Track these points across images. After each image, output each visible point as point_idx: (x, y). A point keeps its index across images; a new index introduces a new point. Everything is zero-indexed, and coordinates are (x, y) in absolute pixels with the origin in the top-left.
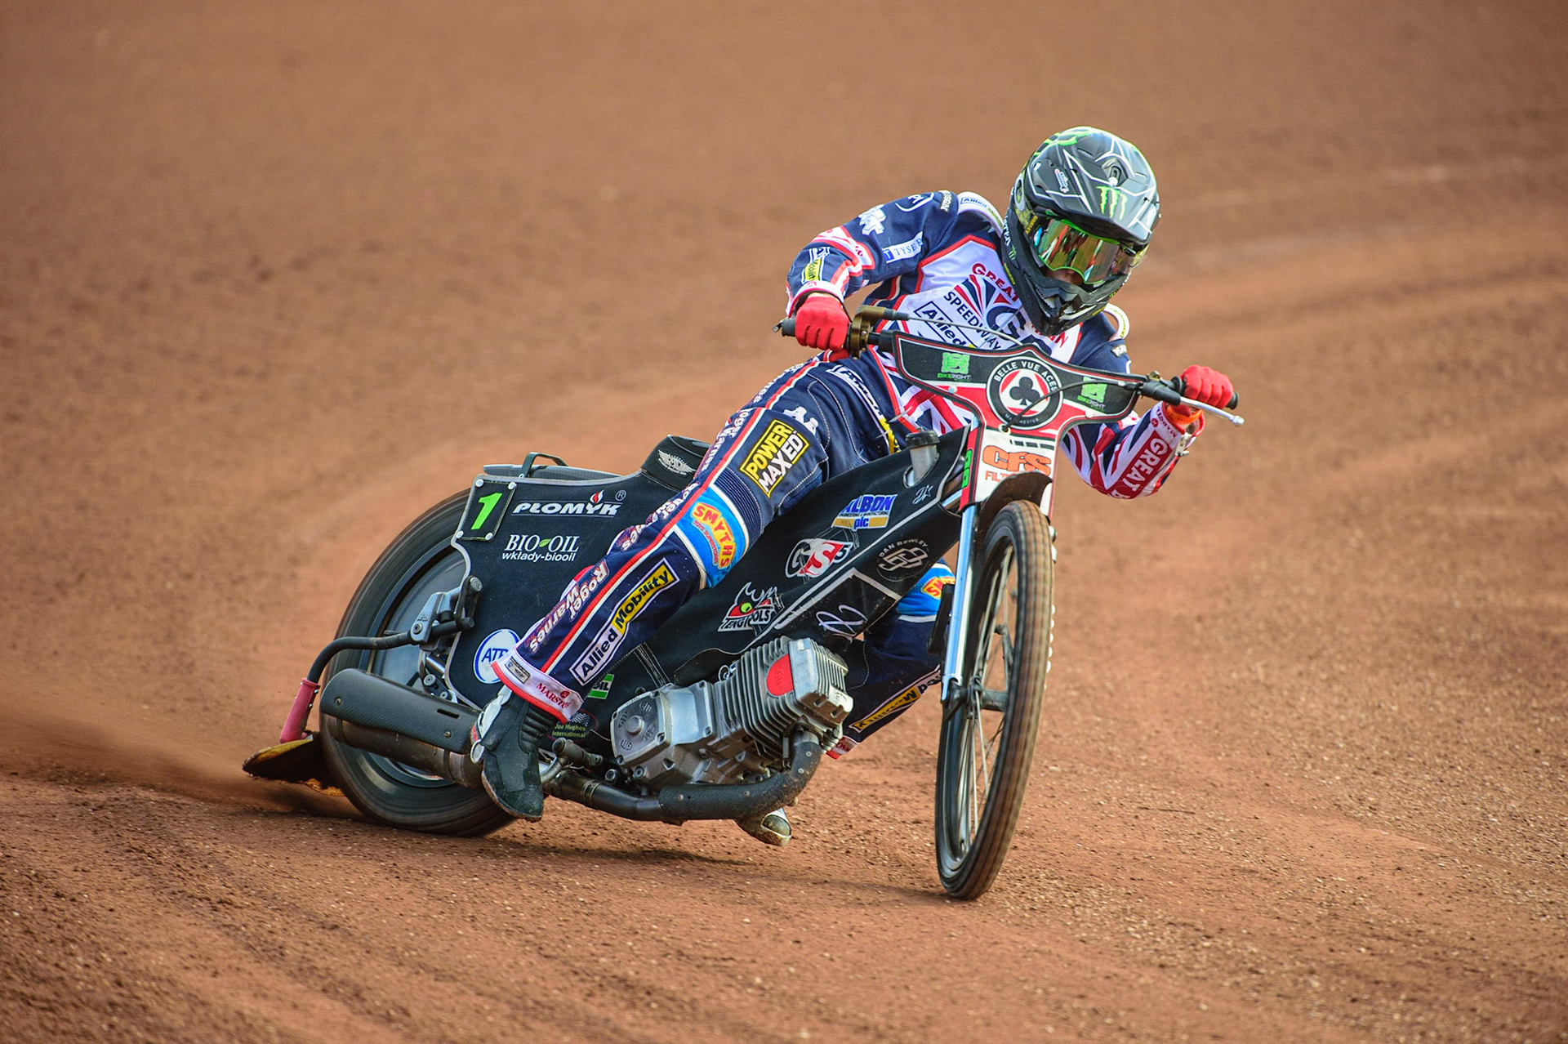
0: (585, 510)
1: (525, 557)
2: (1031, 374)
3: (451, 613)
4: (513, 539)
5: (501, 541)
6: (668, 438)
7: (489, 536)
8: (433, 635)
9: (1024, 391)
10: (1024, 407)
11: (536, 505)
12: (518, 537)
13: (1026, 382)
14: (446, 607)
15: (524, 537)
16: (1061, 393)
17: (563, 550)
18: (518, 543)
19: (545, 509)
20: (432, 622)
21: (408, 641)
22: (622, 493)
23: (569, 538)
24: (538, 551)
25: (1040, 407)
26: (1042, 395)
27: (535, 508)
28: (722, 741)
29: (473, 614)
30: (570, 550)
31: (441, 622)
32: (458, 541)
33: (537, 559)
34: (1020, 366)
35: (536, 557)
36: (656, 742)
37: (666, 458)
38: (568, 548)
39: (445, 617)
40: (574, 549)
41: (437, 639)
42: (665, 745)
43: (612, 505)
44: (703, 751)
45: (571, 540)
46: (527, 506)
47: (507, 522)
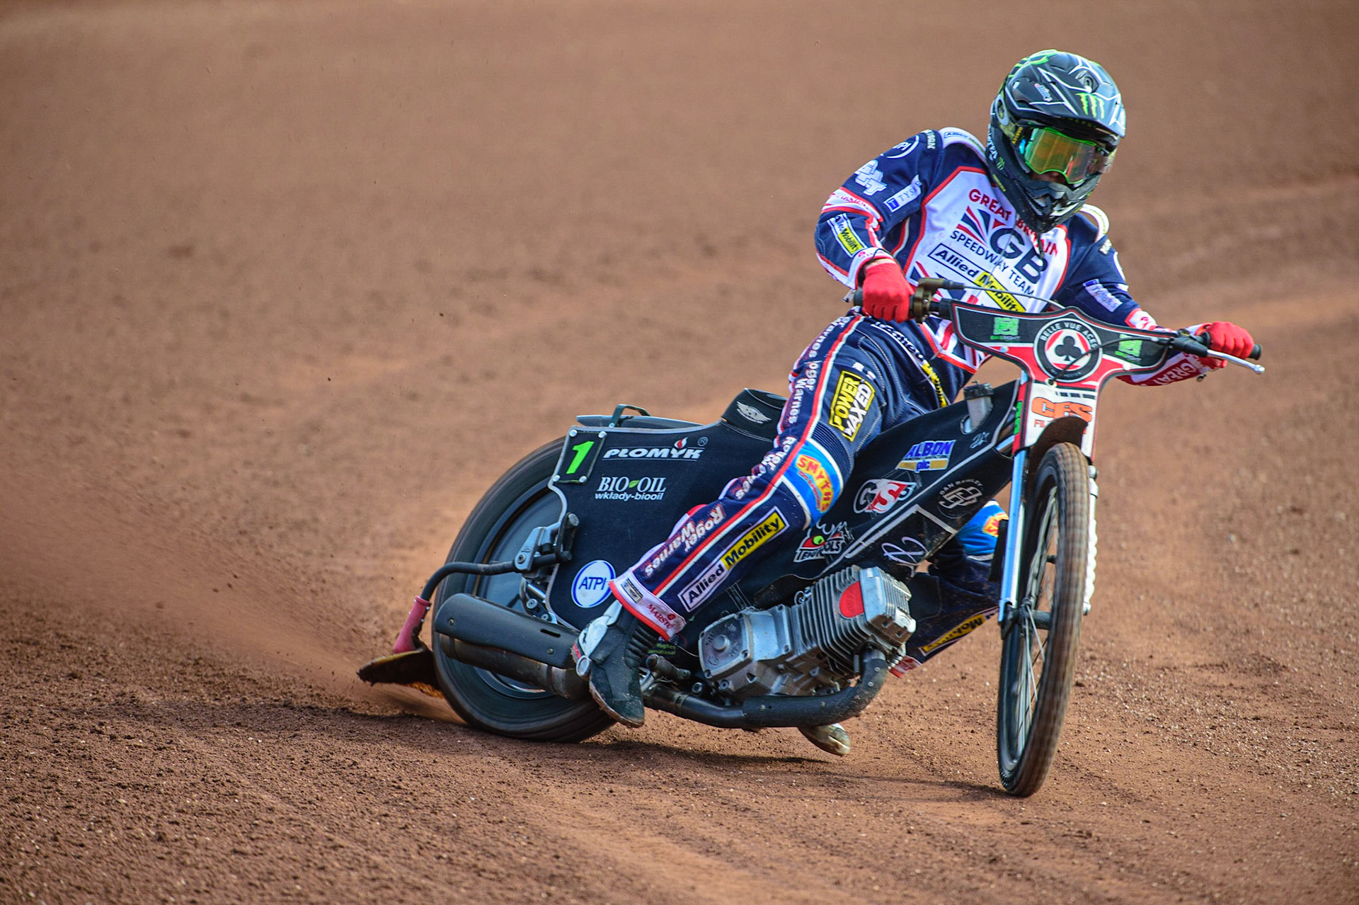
0: (670, 455)
1: (617, 496)
2: (1074, 334)
3: (551, 545)
4: (605, 481)
5: (594, 482)
6: (746, 391)
7: (583, 479)
8: (535, 565)
9: (1067, 348)
10: (1068, 363)
11: (625, 451)
12: (609, 479)
13: (1069, 340)
14: (547, 540)
15: (615, 479)
16: (1101, 350)
17: (652, 490)
18: (610, 484)
19: (632, 454)
20: (534, 553)
21: (513, 569)
22: (704, 440)
23: (656, 479)
24: (629, 491)
25: (1082, 362)
26: (1083, 351)
27: (623, 453)
28: (800, 658)
29: (570, 547)
30: (658, 490)
31: (542, 553)
32: (555, 484)
33: (627, 498)
34: (1063, 327)
35: (626, 497)
36: (741, 658)
37: (744, 409)
38: (656, 488)
39: (546, 549)
40: (661, 489)
41: (539, 569)
42: (748, 661)
43: (695, 450)
44: (781, 666)
45: (659, 481)
46: (616, 451)
47: (598, 467)
